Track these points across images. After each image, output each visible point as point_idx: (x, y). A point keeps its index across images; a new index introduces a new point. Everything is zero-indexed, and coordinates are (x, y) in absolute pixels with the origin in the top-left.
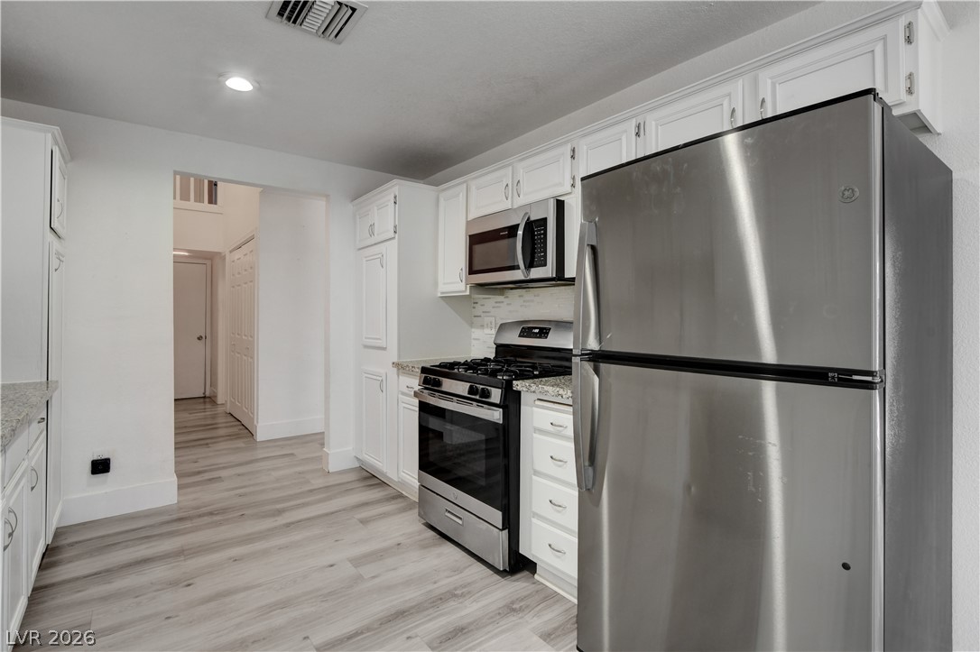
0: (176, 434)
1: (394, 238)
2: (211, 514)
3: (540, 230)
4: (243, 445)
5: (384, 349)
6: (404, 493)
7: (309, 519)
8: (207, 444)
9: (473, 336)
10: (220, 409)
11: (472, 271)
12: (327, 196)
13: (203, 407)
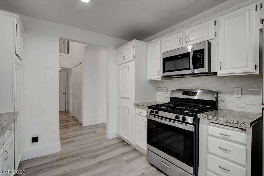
0: (60, 123)
1: (133, 60)
2: (72, 156)
3: (200, 54)
4: (79, 128)
5: (129, 99)
6: (137, 149)
7: (107, 160)
8: (68, 127)
9: (158, 94)
10: (70, 115)
11: (164, 71)
12: (107, 47)
13: (65, 114)
